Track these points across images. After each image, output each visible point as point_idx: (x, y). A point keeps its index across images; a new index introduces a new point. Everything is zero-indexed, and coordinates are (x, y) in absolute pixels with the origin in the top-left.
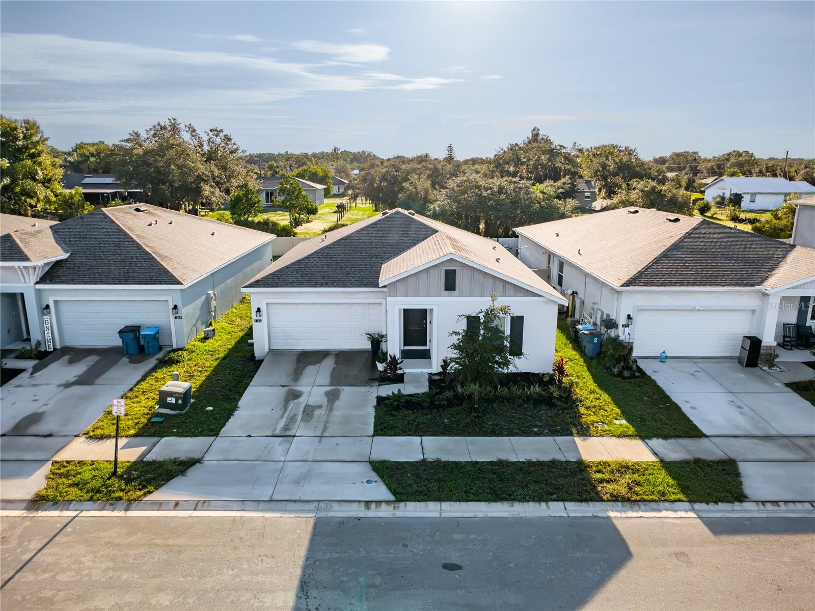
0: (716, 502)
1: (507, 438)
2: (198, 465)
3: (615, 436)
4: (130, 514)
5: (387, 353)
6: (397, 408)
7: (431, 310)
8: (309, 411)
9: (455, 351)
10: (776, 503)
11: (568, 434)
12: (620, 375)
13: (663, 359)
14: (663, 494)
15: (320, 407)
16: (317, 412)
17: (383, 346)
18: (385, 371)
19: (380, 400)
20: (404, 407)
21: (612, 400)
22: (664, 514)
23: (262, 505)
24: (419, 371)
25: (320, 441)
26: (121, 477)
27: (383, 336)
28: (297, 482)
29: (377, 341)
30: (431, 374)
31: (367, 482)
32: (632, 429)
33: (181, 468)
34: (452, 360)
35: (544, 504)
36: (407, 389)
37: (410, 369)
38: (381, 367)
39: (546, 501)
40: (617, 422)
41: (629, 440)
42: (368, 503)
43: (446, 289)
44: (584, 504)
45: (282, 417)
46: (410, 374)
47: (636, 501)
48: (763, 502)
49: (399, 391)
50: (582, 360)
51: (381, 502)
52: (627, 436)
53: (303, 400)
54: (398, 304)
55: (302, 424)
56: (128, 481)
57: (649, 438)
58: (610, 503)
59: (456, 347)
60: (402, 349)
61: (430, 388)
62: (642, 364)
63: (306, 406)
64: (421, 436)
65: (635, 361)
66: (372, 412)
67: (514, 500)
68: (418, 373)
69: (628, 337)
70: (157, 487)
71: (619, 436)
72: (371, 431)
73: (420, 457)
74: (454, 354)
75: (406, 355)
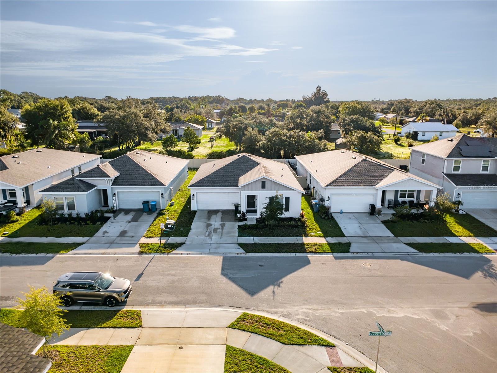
0: (340, 253)
1: (281, 237)
2: (184, 244)
3: (316, 237)
4: (169, 256)
5: (241, 211)
6: (245, 229)
7: (257, 195)
8: (215, 230)
9: (265, 210)
10: (358, 253)
11: (301, 236)
12: (324, 218)
13: (341, 212)
14: (325, 251)
15: (219, 229)
16: (218, 230)
17: (239, 208)
18: (240, 217)
19: (239, 226)
20: (247, 228)
21: (319, 226)
22: (324, 255)
23: (207, 254)
24: (253, 217)
25: (221, 238)
26: (162, 247)
27: (239, 205)
28: (215, 248)
29: (237, 206)
30: (257, 218)
31: (237, 248)
32: (322, 234)
33: (180, 245)
34: (264, 212)
35: (289, 253)
36: (249, 223)
37: (249, 216)
38: (239, 215)
39: (290, 253)
40: (318, 233)
41: (320, 238)
42: (238, 253)
43: (262, 188)
44: (301, 253)
45: (207, 231)
46: (250, 218)
47: (316, 252)
48: (354, 253)
49: (246, 223)
50: (312, 213)
51: (241, 253)
53: (213, 226)
54: (245, 193)
55: (214, 234)
56: (165, 248)
57: (327, 237)
58: (309, 253)
59: (265, 208)
60: (247, 209)
61: (256, 222)
62: (333, 214)
63: (214, 228)
64: (253, 237)
65: (331, 213)
66: (237, 230)
67: (281, 252)
68: (252, 218)
69: (329, 205)
70: (175, 249)
72: (237, 235)
73: (253, 242)
74: (264, 210)
75: (248, 211)
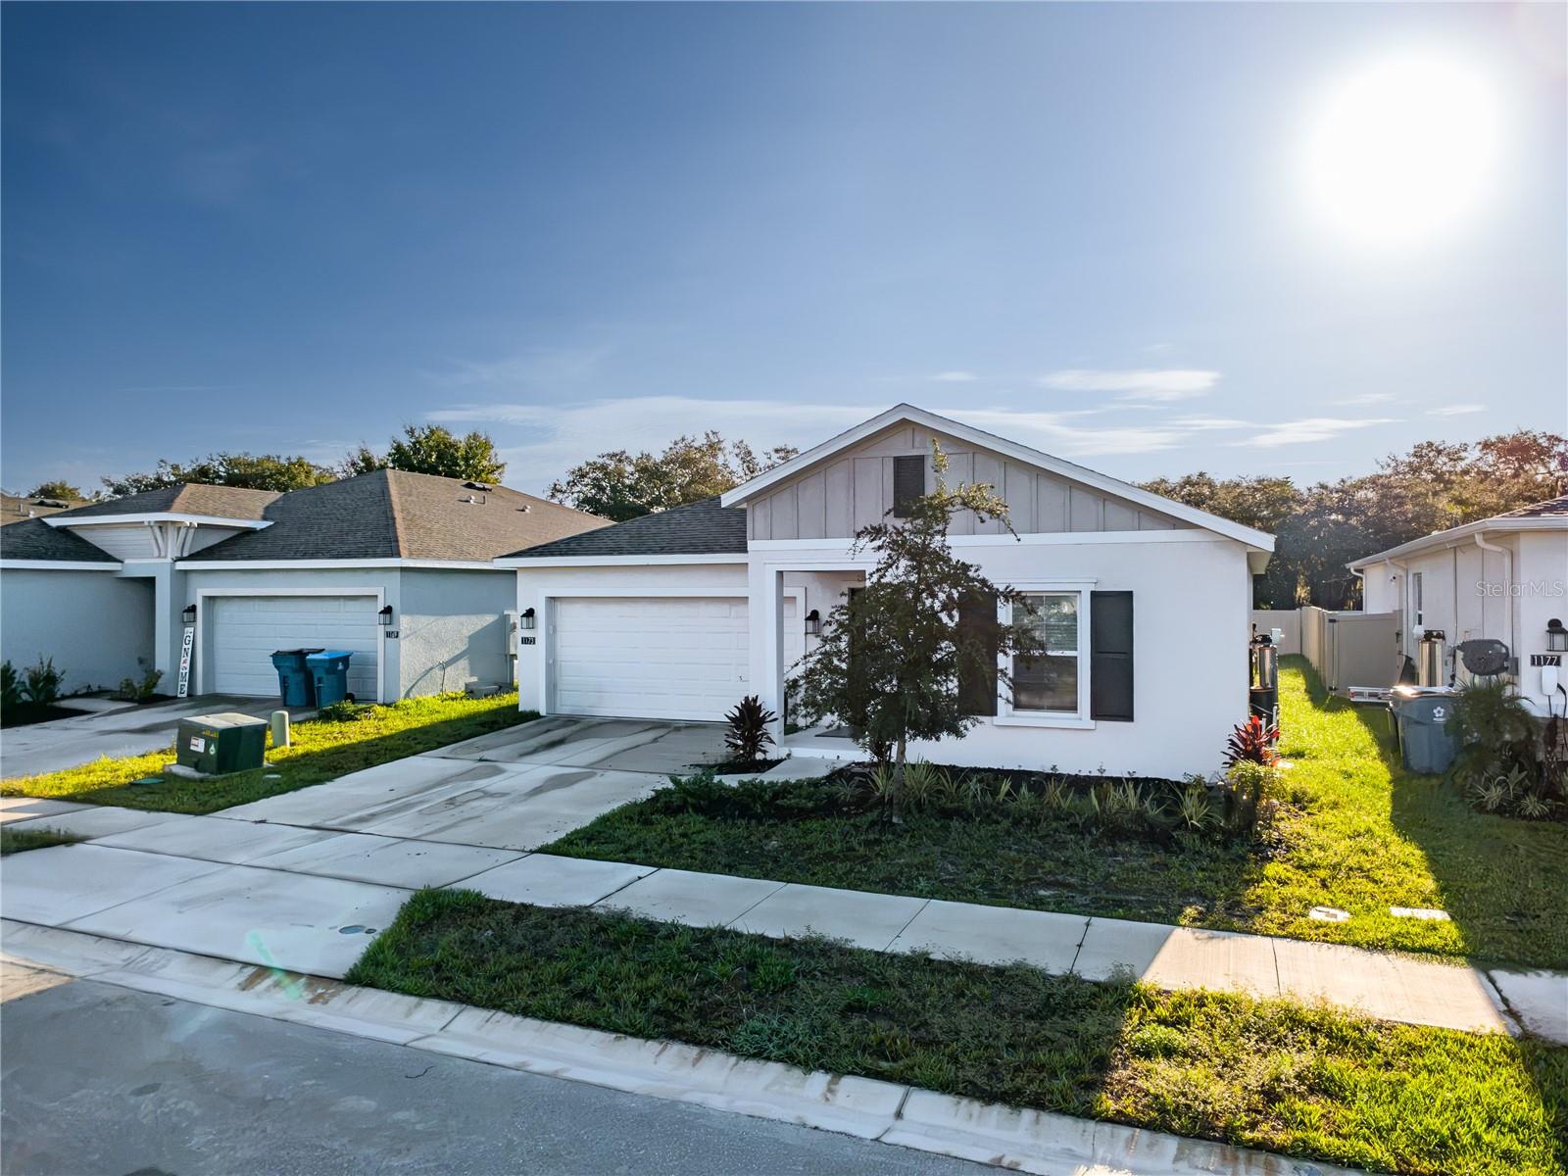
3: (1356, 945)
8: (462, 799)
11: (1158, 915)
12: (1508, 809)
24: (831, 754)
28: (183, 903)
31: (347, 928)
32: (1452, 934)
40: (1400, 911)
41: (1415, 963)
42: (261, 974)
45: (391, 801)
51: (303, 976)
52: (1413, 950)
53: (484, 782)
55: (410, 817)
58: (1125, 1132)
63: (473, 791)
64: (661, 866)
68: (827, 760)
69: (1559, 698)
71: (1375, 946)
72: (544, 842)
